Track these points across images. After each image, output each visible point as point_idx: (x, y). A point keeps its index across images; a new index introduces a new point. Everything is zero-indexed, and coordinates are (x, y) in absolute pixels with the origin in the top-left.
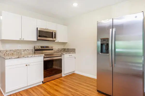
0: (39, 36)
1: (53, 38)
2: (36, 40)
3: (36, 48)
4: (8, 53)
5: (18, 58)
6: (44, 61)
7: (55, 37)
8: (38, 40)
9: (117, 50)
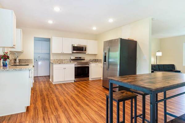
0: (73, 50)
1: (83, 51)
2: (71, 53)
3: (72, 59)
4: (55, 61)
5: (60, 64)
6: (75, 67)
7: (85, 50)
8: (72, 53)
9: (110, 60)
